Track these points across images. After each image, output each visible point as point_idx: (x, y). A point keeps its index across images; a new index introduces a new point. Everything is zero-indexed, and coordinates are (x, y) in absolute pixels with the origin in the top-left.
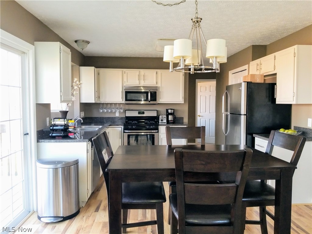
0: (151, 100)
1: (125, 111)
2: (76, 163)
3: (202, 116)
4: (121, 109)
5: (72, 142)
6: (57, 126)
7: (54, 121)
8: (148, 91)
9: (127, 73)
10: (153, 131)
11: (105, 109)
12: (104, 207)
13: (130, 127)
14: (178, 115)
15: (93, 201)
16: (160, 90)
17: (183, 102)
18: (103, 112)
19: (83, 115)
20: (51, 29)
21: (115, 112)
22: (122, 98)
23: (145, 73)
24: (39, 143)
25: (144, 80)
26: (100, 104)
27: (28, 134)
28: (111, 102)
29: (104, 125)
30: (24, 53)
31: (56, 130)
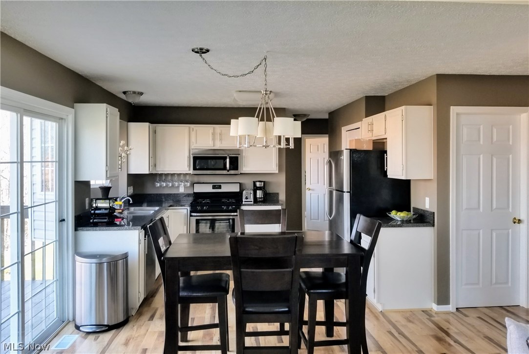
0: (230, 169)
1: (193, 184)
2: (125, 257)
3: (313, 190)
4: (187, 181)
5: (119, 230)
6: (100, 209)
7: (96, 204)
8: (226, 155)
9: (196, 130)
10: (232, 214)
11: (164, 182)
12: (161, 315)
13: (199, 208)
14: (271, 190)
15: (146, 309)
16: (244, 154)
17: (277, 172)
18: (161, 186)
19: (131, 190)
20: (93, 81)
21: (178, 187)
22: (189, 166)
23: (221, 131)
24: (78, 232)
25: (221, 140)
26: (156, 175)
27: (64, 220)
28: (172, 173)
29: (162, 206)
30: (62, 119)
31: (99, 215)
